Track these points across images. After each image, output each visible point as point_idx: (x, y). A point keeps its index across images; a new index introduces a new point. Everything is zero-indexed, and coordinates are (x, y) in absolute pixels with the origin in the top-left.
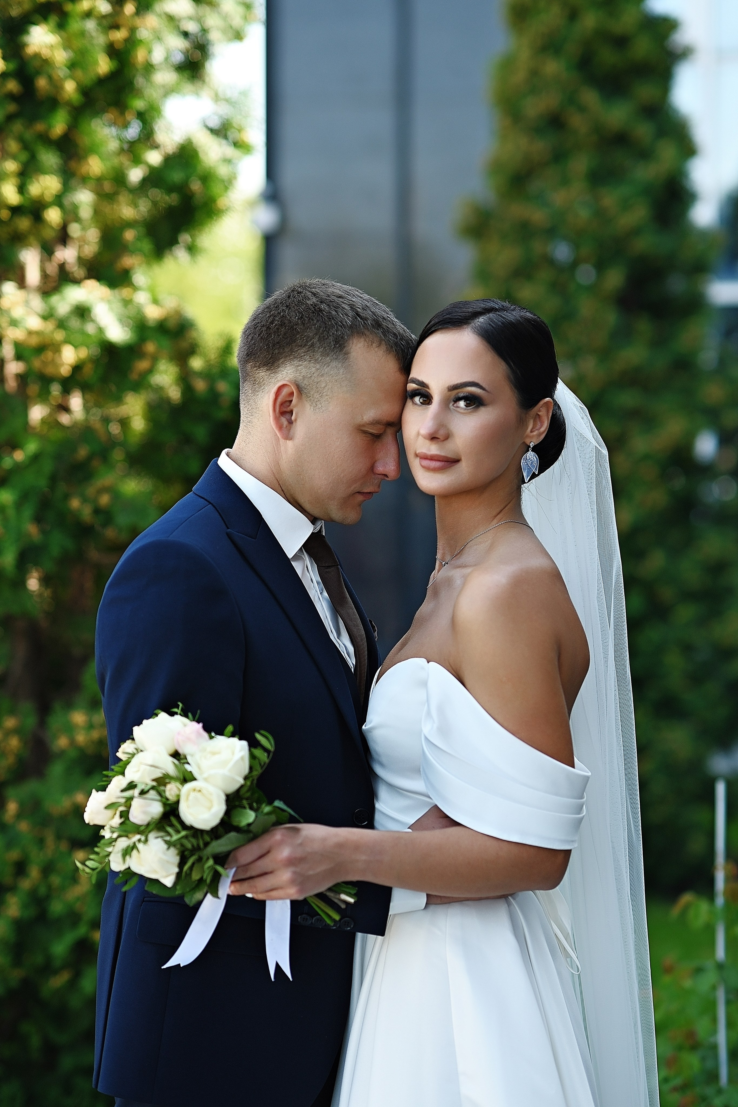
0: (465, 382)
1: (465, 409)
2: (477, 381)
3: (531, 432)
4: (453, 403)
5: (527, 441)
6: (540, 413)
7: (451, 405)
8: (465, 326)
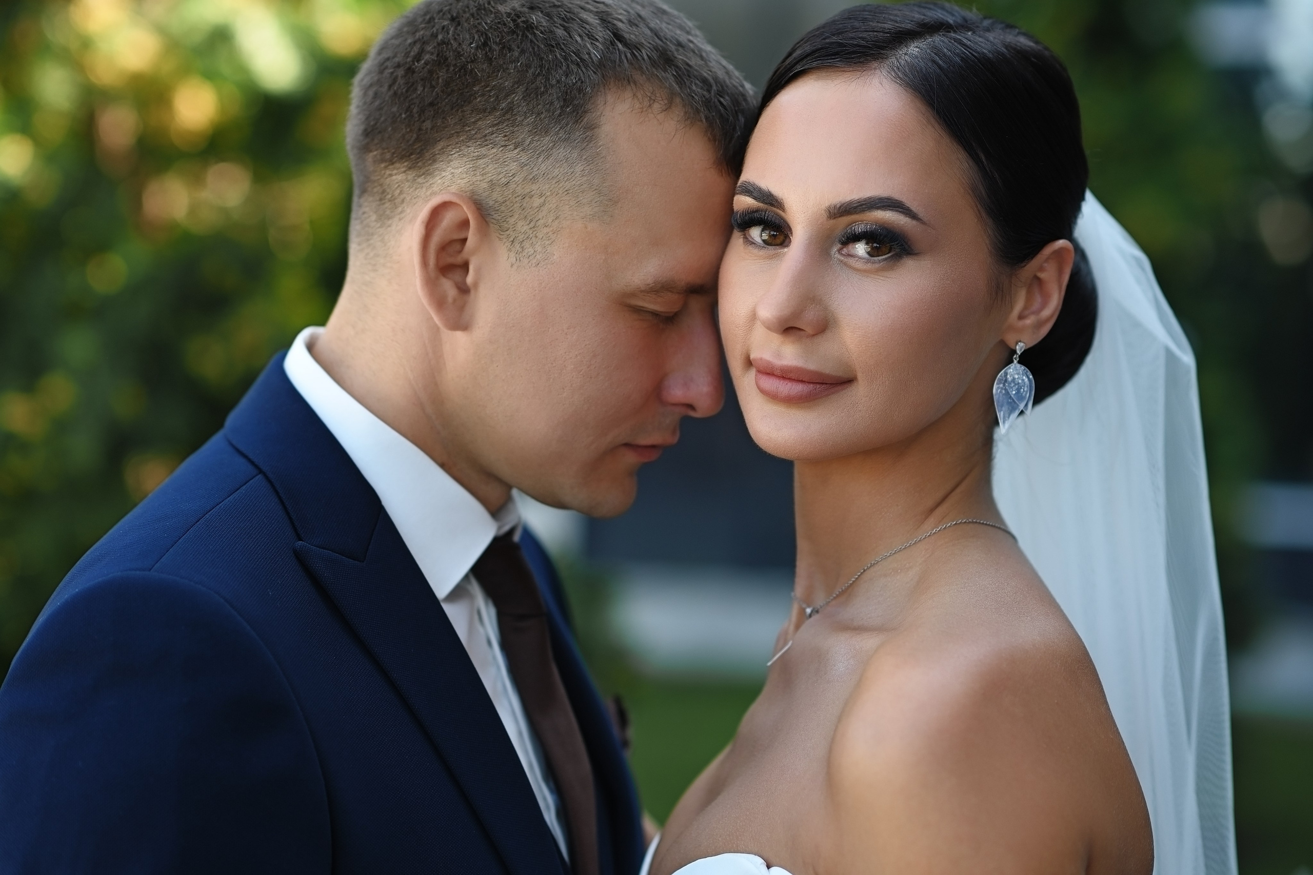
0: (870, 198)
1: (868, 261)
2: (897, 195)
3: (1021, 317)
4: (839, 246)
5: (1010, 339)
6: (1042, 275)
7: (835, 249)
8: (875, 64)
